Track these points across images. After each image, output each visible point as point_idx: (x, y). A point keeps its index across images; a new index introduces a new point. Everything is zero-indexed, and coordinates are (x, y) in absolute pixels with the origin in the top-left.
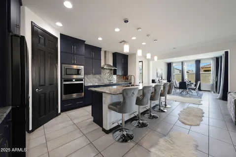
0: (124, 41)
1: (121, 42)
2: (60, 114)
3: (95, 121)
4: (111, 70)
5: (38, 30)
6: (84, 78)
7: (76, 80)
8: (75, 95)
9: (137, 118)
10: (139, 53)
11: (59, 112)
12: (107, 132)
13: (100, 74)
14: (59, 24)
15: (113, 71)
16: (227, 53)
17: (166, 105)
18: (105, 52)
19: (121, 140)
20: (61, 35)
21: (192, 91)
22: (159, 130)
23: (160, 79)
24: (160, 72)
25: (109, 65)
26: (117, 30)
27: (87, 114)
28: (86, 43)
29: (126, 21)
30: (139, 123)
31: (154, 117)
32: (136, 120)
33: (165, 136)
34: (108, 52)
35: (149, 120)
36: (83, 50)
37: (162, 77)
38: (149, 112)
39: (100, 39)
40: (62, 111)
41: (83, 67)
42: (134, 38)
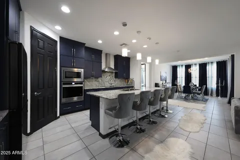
0: (124, 44)
1: (121, 45)
2: (59, 117)
3: (92, 125)
4: (113, 73)
5: (37, 34)
6: (84, 81)
7: (76, 84)
8: (75, 99)
9: (136, 123)
10: (139, 56)
11: (58, 115)
12: (104, 137)
13: (101, 77)
14: (58, 28)
15: (114, 74)
16: (233, 56)
17: (167, 110)
18: (106, 54)
19: (117, 145)
20: (61, 38)
21: (198, 96)
22: (156, 136)
23: (164, 82)
24: (164, 75)
25: (110, 68)
26: (116, 33)
27: (86, 117)
28: (86, 45)
29: (125, 25)
30: (137, 128)
31: (154, 123)
32: (135, 125)
33: (162, 142)
34: (110, 54)
35: (148, 125)
36: (83, 53)
37: (166, 81)
38: (148, 117)
39: (100, 42)
40: (61, 115)
41: (82, 70)
42: (134, 41)
